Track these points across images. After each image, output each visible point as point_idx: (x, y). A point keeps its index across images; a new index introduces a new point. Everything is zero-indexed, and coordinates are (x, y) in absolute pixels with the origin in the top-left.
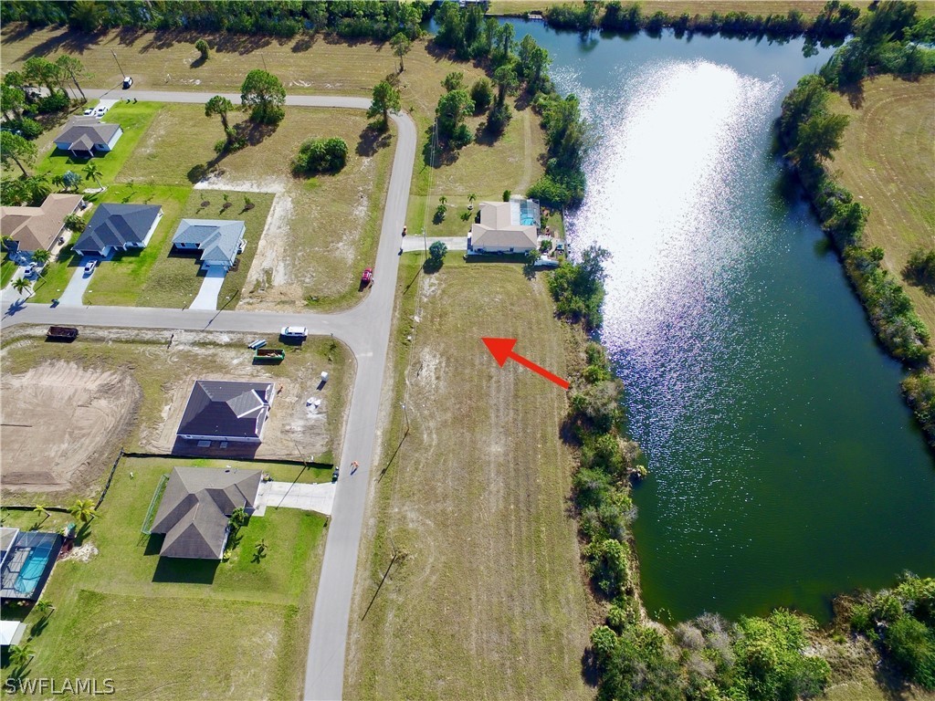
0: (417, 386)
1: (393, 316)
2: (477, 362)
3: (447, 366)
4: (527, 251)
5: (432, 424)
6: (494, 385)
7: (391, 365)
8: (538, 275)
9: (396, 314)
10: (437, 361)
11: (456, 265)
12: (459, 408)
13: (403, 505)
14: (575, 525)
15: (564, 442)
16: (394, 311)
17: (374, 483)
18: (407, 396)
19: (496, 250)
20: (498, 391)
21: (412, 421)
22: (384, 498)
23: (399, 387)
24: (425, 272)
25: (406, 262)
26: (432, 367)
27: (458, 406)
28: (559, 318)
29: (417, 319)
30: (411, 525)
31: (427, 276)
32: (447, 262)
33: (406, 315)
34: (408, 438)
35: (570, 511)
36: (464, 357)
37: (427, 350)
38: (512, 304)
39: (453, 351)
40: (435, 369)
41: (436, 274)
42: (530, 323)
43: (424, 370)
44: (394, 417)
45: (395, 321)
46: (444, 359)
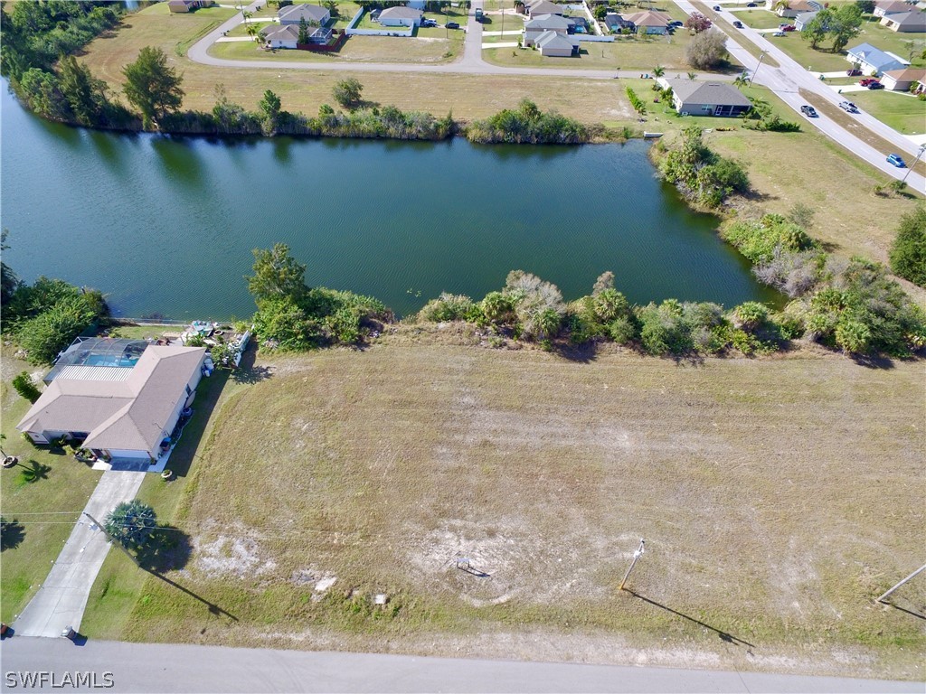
0: (512, 577)
1: (307, 646)
2: (453, 464)
3: (462, 515)
4: (205, 368)
5: (600, 543)
6: (502, 439)
7: (458, 643)
8: (260, 362)
9: (300, 638)
10: (449, 535)
11: (182, 497)
12: (558, 495)
13: (782, 592)
14: (711, 360)
15: (593, 359)
16: (287, 645)
17: (757, 660)
18: (540, 599)
19: (177, 418)
20: (515, 433)
21: (598, 583)
22: (783, 633)
23: (518, 617)
24: (180, 563)
25: (122, 619)
26: (464, 545)
27: (553, 497)
28: (367, 345)
29: (323, 585)
30: (812, 575)
31: (193, 564)
32: (168, 516)
33: (304, 612)
34: (640, 590)
35: (694, 362)
36: (440, 484)
37: (417, 559)
38: (323, 404)
39: (424, 506)
40: (468, 538)
41: (196, 542)
42: (369, 383)
43: (472, 563)
44: (597, 624)
45: (325, 639)
46: (445, 522)
